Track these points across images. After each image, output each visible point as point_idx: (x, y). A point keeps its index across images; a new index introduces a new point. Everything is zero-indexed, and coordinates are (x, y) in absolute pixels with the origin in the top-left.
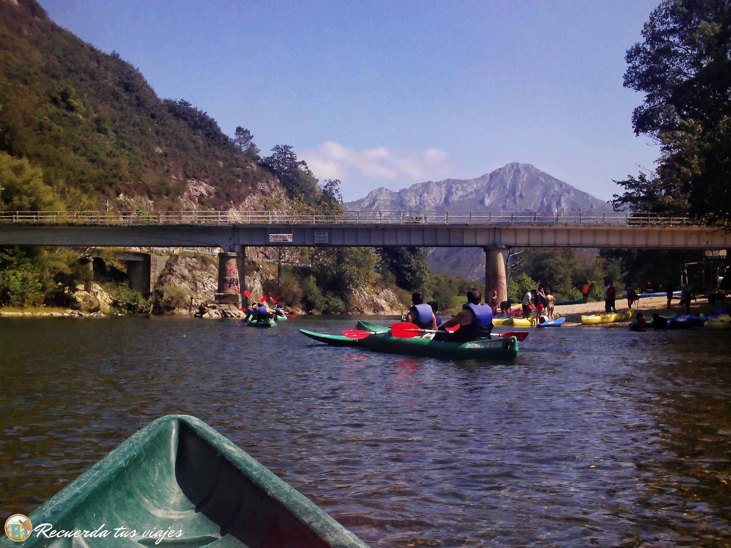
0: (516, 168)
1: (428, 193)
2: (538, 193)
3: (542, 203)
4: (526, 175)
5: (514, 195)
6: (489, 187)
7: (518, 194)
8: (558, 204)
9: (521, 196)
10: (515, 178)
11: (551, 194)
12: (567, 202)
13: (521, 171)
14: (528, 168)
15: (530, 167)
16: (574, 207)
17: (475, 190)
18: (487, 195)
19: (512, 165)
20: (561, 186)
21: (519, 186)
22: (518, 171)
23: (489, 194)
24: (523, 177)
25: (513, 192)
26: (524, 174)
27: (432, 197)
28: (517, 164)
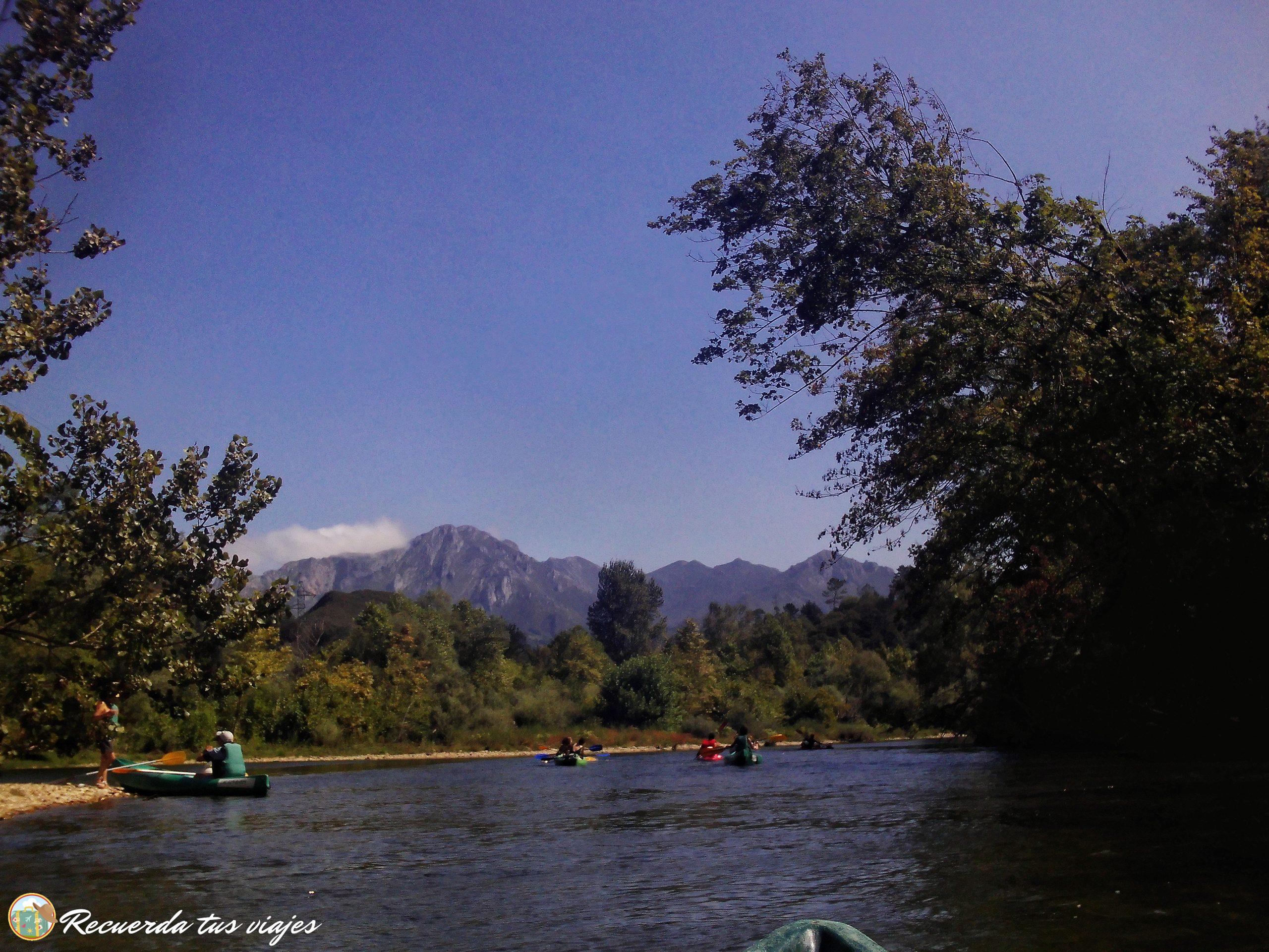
0: (445, 534)
1: (307, 576)
2: (474, 572)
3: (477, 587)
4: (462, 544)
5: (439, 574)
6: (404, 563)
7: (444, 573)
8: (499, 588)
9: (449, 576)
10: (443, 549)
11: (492, 573)
12: (512, 585)
13: (454, 538)
14: (466, 532)
15: (470, 530)
16: (522, 593)
17: (382, 568)
18: (398, 577)
19: (441, 529)
20: (515, 557)
21: (448, 561)
22: (449, 538)
23: (402, 575)
24: (456, 547)
25: (438, 569)
26: (459, 542)
27: (313, 582)
28: (450, 527)
